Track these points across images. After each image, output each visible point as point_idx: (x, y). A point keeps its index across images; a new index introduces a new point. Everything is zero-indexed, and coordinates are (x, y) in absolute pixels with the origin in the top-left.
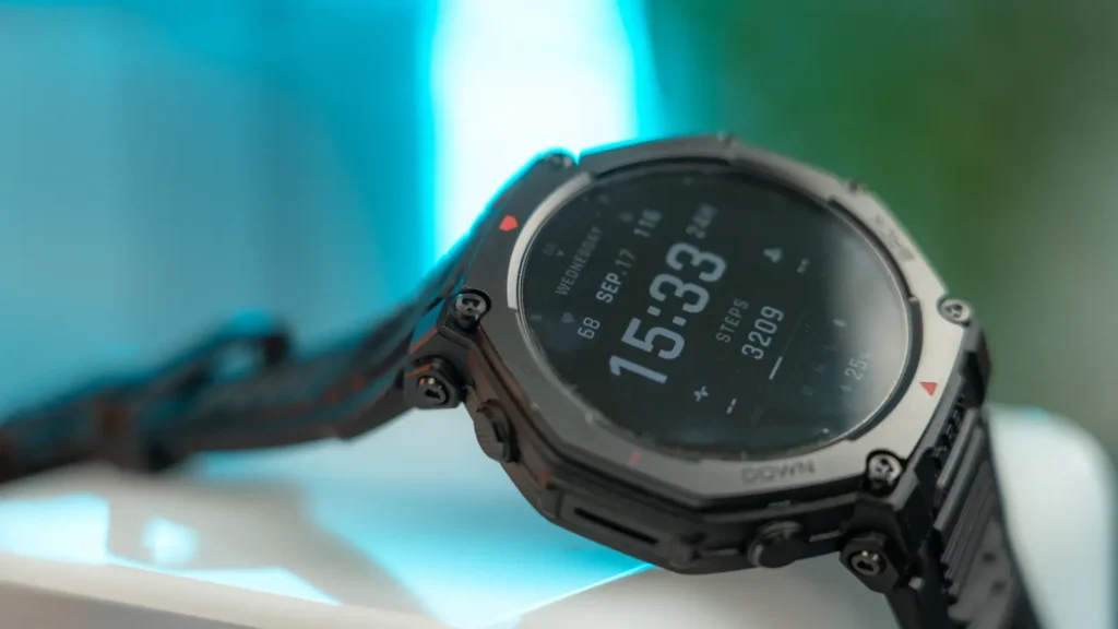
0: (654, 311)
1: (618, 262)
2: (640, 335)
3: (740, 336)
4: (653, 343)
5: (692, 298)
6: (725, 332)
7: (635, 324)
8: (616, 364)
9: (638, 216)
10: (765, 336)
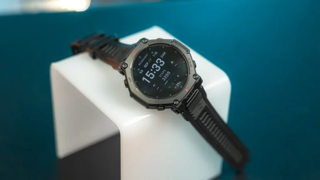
0: (152, 70)
1: (149, 61)
2: (148, 74)
3: (163, 76)
4: (150, 76)
5: (158, 68)
6: (161, 75)
7: (148, 72)
8: (144, 78)
9: (154, 53)
10: (166, 77)
